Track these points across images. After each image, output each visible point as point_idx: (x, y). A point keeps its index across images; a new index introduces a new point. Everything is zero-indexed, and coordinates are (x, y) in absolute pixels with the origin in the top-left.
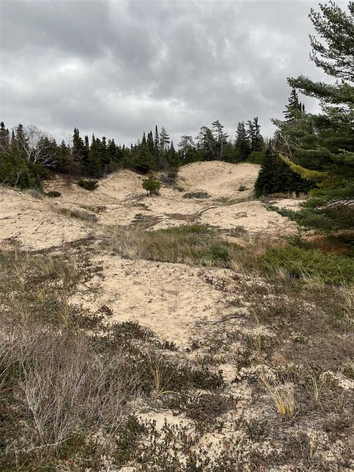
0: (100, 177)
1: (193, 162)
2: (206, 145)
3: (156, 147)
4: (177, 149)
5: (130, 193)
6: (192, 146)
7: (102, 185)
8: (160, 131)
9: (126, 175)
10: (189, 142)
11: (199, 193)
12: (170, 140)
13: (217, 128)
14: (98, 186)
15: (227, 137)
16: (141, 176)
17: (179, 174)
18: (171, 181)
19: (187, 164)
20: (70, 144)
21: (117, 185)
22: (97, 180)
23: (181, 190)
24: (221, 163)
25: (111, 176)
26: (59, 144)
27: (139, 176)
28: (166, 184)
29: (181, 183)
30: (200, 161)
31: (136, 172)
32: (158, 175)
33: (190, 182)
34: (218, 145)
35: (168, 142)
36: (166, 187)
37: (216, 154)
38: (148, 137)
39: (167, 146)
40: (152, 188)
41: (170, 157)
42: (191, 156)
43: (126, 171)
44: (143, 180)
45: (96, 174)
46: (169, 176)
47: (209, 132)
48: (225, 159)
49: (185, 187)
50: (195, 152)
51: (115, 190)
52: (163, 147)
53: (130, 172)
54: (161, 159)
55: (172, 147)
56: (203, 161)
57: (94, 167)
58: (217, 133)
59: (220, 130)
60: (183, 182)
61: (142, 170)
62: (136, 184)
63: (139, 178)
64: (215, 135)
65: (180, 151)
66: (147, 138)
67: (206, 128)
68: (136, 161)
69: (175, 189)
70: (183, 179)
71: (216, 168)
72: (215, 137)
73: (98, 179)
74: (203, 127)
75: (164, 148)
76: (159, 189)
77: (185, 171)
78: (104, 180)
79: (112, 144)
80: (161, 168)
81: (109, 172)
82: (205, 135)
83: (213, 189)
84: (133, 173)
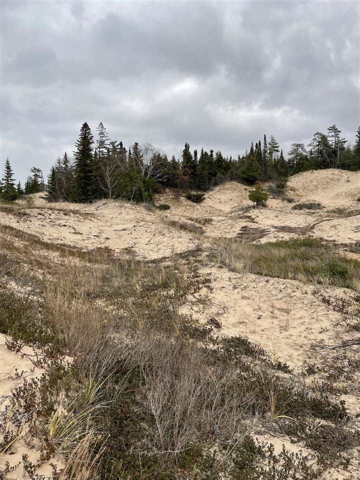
0: (206, 189)
1: (304, 171)
2: (320, 152)
3: (265, 157)
4: (287, 158)
5: (236, 205)
6: (304, 154)
7: (209, 198)
8: (269, 140)
9: (232, 187)
10: (300, 150)
11: (311, 204)
12: (279, 149)
13: (333, 134)
14: (204, 199)
15: (345, 142)
16: (247, 187)
17: (289, 184)
18: (279, 191)
19: (298, 173)
20: (180, 158)
21: (223, 197)
22: (204, 193)
23: (290, 201)
24: (336, 171)
25: (217, 188)
26: (170, 159)
27: (245, 187)
28: (274, 195)
29: (290, 194)
30: (313, 169)
31: (243, 184)
32: (266, 186)
33: (301, 192)
34: (335, 152)
35: (277, 151)
36: (274, 198)
37: (331, 161)
38: (257, 147)
39: (276, 156)
40: (259, 200)
41: (279, 167)
42: (302, 164)
43: (233, 182)
44: (250, 192)
45: (203, 187)
46: (278, 187)
47: (324, 138)
48: (342, 166)
49: (296, 198)
50: (307, 160)
51: (221, 202)
52: (271, 156)
53: (236, 183)
54: (269, 169)
55: (282, 157)
56: (316, 170)
57: (202, 180)
58: (333, 139)
59: (337, 136)
60: (292, 193)
61: (249, 181)
62: (242, 196)
63: (246, 189)
64: (331, 141)
65: (289, 160)
66: (255, 148)
67: (321, 134)
68: (243, 172)
69: (283, 200)
70: (293, 189)
71: (331, 177)
72: (330, 143)
73: (205, 191)
74: (317, 134)
75: (273, 158)
76: (266, 200)
77: (295, 181)
78: (211, 193)
79: (219, 156)
80: (269, 179)
81: (216, 184)
82: (319, 142)
83: (328, 199)
84: (239, 185)
